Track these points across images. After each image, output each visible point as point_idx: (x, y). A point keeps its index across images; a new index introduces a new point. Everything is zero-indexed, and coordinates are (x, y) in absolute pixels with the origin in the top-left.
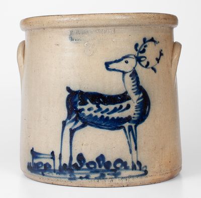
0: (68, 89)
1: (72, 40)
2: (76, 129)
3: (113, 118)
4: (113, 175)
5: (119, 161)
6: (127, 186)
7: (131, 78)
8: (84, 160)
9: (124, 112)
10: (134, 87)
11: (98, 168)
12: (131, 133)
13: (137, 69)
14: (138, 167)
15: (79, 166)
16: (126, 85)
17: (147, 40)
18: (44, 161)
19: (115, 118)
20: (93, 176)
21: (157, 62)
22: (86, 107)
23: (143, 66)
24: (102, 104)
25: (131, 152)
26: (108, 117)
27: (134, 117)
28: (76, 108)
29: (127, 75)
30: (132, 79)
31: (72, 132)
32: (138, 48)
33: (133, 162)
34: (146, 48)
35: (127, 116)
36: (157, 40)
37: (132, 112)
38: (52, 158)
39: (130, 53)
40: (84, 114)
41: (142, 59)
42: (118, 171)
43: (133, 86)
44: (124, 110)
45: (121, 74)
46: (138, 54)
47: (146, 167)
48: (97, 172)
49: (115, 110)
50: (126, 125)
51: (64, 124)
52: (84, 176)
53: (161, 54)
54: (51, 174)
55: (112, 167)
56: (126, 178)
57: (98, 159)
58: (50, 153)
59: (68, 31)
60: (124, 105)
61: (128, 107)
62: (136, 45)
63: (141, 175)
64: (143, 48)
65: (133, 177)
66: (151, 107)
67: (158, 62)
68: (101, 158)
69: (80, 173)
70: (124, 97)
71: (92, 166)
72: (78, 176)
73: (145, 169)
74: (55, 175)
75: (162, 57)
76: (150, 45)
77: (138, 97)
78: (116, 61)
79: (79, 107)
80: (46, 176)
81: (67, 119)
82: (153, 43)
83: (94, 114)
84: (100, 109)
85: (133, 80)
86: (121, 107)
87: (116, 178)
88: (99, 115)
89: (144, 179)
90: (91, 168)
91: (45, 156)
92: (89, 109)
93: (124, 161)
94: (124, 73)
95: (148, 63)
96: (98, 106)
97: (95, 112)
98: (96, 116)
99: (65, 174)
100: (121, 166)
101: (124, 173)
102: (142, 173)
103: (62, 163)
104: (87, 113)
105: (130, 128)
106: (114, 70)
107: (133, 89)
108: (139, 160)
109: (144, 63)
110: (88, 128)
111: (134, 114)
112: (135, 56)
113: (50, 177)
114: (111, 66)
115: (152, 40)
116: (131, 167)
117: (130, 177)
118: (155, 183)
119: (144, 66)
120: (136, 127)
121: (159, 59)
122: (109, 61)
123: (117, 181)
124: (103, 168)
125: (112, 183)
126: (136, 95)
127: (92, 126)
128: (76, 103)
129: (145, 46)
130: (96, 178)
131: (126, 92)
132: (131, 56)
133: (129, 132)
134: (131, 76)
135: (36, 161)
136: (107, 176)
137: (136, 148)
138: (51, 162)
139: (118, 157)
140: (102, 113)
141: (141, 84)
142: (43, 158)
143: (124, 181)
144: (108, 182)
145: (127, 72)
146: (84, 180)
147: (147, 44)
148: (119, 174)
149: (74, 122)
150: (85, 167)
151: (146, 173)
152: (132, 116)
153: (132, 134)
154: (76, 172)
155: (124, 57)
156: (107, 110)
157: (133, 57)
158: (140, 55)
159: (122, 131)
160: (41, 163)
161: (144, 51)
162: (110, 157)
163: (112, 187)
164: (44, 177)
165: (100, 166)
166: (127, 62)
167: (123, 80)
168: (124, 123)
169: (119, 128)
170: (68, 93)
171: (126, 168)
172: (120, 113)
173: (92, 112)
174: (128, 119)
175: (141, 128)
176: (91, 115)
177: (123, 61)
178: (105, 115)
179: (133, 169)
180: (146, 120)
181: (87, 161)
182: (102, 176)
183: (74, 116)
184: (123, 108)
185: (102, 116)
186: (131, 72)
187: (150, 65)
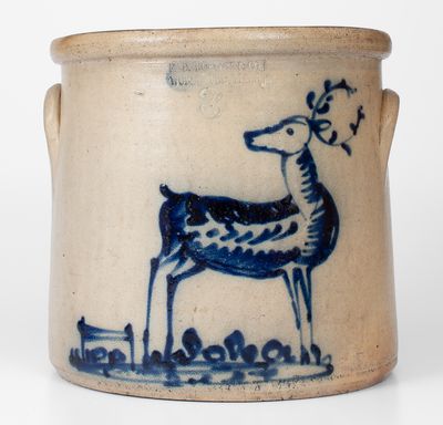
0: (165, 190)
1: (173, 83)
2: (180, 277)
3: (261, 253)
4: (262, 374)
5: (273, 344)
6: (291, 399)
7: (299, 166)
8: (199, 342)
9: (285, 239)
10: (306, 186)
11: (228, 359)
12: (299, 285)
13: (311, 147)
14: (313, 358)
15: (187, 355)
16: (289, 181)
17: (333, 85)
18: (109, 346)
19: (266, 252)
20: (218, 377)
21: (352, 132)
22: (203, 229)
23: (324, 142)
24: (239, 221)
25: (299, 326)
26: (250, 251)
27: (305, 251)
28: (181, 230)
31: (173, 282)
32: (314, 103)
33: (302, 347)
34: (330, 103)
35: (291, 248)
36: (352, 86)
37: (301, 239)
38: (126, 339)
40: (198, 244)
41: (323, 126)
42: (271, 367)
43: (304, 183)
44: (285, 235)
46: (314, 115)
47: (329, 357)
48: (226, 368)
49: (266, 236)
50: (290, 267)
51: (155, 264)
52: (198, 377)
53: (361, 116)
54: (124, 375)
55: (259, 359)
56: (289, 380)
57: (229, 341)
58: (123, 329)
59: (163, 64)
60: (285, 224)
61: (294, 228)
62: (310, 97)
63: (321, 375)
64: (324, 101)
65: (303, 378)
66: (341, 228)
67: (355, 133)
68: (235, 338)
69: (189, 372)
70: (286, 207)
71: (216, 356)
72: (184, 378)
73: (327, 361)
74: (133, 375)
75: (362, 121)
76: (339, 96)
77: (312, 206)
78: (268, 131)
79: (188, 229)
80: (114, 378)
81: (161, 256)
82: (345, 91)
83: (221, 245)
84: (232, 233)
85: (303, 172)
86: (279, 228)
87: (266, 381)
88: (231, 245)
89: (326, 383)
90: (214, 361)
91: (111, 335)
92: (210, 234)
93: (284, 344)
94: (285, 155)
95: (335, 135)
96: (229, 227)
97: (223, 239)
98: (225, 249)
99: (156, 373)
100: (279, 356)
101: (285, 371)
102: (321, 369)
103: (151, 350)
104: (205, 241)
105: (297, 273)
106: (264, 149)
107: (303, 191)
108: (316, 343)
109: (327, 135)
110: (208, 273)
111: (306, 244)
112: (307, 119)
113: (123, 379)
114: (258, 141)
115: (343, 85)
116: (298, 359)
117: (297, 378)
118: (347, 392)
119: (327, 140)
120: (309, 271)
121: (357, 125)
122: (252, 129)
123: (269, 387)
124: (240, 360)
125: (259, 393)
126: (310, 202)
127: (215, 268)
128: (181, 219)
129: (329, 99)
130: (224, 382)
132: (299, 120)
133: (295, 282)
134: (299, 161)
135: (90, 346)
136: (249, 378)
137: (309, 317)
138: (124, 347)
139: (270, 336)
140: (238, 241)
141: (320, 180)
142: (107, 338)
143: (284, 388)
144: (249, 390)
145: (292, 154)
146: (199, 387)
147: (332, 93)
148: (275, 372)
149: (176, 262)
150: (200, 358)
151: (330, 369)
152: (302, 247)
153: (302, 287)
154: (180, 368)
156: (249, 234)
157: (304, 121)
158: (319, 117)
159: (280, 280)
160: (103, 350)
161: (326, 109)
162: (255, 337)
163: (258, 400)
164: (109, 380)
165: (233, 356)
166: (290, 132)
167: (283, 171)
168: (284, 264)
169: (275, 275)
170: (163, 199)
171: (289, 360)
172: (277, 242)
173: (216, 239)
174: (293, 255)
175: (320, 273)
176: (213, 246)
177: (283, 131)
178: (245, 246)
179: (302, 363)
181: (205, 345)
182: (238, 378)
183: (177, 249)
184: (283, 231)
185: (238, 249)
186: (300, 154)
187: (339, 140)
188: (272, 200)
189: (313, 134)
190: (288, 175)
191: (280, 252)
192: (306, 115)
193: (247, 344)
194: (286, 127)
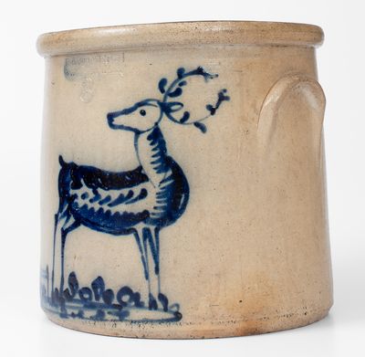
0: (61, 160)
2: (68, 231)
3: (117, 213)
4: (117, 314)
5: (126, 290)
6: (144, 337)
7: (150, 142)
8: (77, 284)
9: (136, 203)
10: (155, 159)
11: (94, 300)
12: (148, 242)
13: (161, 126)
14: (160, 305)
15: (71, 294)
16: (140, 155)
17: (187, 72)
19: (121, 213)
20: (89, 313)
21: (209, 113)
22: (79, 192)
23: (175, 121)
24: (101, 188)
25: (147, 277)
26: (109, 212)
27: (153, 214)
28: (68, 193)
29: (143, 137)
30: (152, 144)
32: (166, 88)
33: (150, 295)
34: (183, 88)
35: (141, 211)
36: (212, 73)
37: (151, 203)
38: (46, 277)
39: (149, 97)
41: (173, 108)
42: (124, 309)
43: (153, 156)
44: (136, 200)
45: (132, 134)
46: (165, 98)
47: (177, 305)
48: (92, 306)
49: (121, 200)
50: (140, 227)
51: (56, 219)
52: (76, 312)
53: (222, 97)
55: (115, 301)
56: (139, 322)
57: (93, 284)
58: (45, 269)
60: (137, 190)
61: (144, 194)
62: (162, 83)
63: (168, 321)
64: (177, 86)
65: (152, 321)
66: (191, 195)
67: (213, 113)
68: (99, 282)
71: (86, 296)
72: (69, 311)
73: (175, 309)
77: (162, 176)
78: (125, 112)
79: (72, 192)
81: (59, 213)
82: (202, 77)
83: (90, 206)
85: (154, 147)
86: (131, 194)
87: (121, 320)
88: (96, 206)
89: (174, 327)
90: (85, 300)
92: (84, 196)
93: (134, 291)
94: (138, 133)
95: (187, 116)
96: (95, 192)
97: (91, 201)
98: (92, 209)
100: (130, 301)
101: (136, 314)
102: (168, 316)
104: (80, 202)
106: (121, 127)
107: (153, 163)
108: (163, 292)
109: (178, 115)
110: (82, 227)
111: (155, 208)
112: (159, 102)
114: (117, 121)
115: (199, 71)
116: (147, 305)
117: (146, 321)
119: (178, 120)
120: (157, 231)
121: (217, 108)
123: (122, 326)
124: (101, 301)
125: (116, 330)
126: (158, 173)
127: (86, 225)
128: (68, 184)
129: (181, 84)
130: (91, 318)
131: (140, 168)
132: (151, 102)
133: (144, 240)
134: (149, 138)
136: (108, 317)
137: (157, 270)
139: (124, 283)
140: (101, 203)
141: (169, 154)
143: (135, 327)
144: (108, 326)
145: (143, 132)
147: (186, 79)
148: (127, 314)
149: (65, 218)
150: (77, 296)
151: (178, 317)
152: (151, 210)
153: (150, 243)
154: (67, 304)
155: (140, 105)
156: (108, 198)
157: (155, 103)
158: (170, 100)
159: (131, 237)
162: (113, 284)
163: (116, 335)
165: (97, 298)
166: (143, 113)
167: (136, 145)
168: (135, 224)
169: (127, 232)
171: (139, 305)
172: (130, 205)
173: (87, 201)
175: (167, 233)
176: (85, 206)
177: (137, 112)
178: (106, 207)
179: (150, 308)
180: (179, 220)
181: (80, 287)
182: (101, 316)
183: (66, 208)
184: (135, 196)
185: (101, 210)
186: (151, 131)
187: (192, 119)
188: (126, 170)
189: (164, 115)
190: (139, 149)
191: (132, 214)
192: (158, 98)
193: (106, 288)
194: (139, 109)
